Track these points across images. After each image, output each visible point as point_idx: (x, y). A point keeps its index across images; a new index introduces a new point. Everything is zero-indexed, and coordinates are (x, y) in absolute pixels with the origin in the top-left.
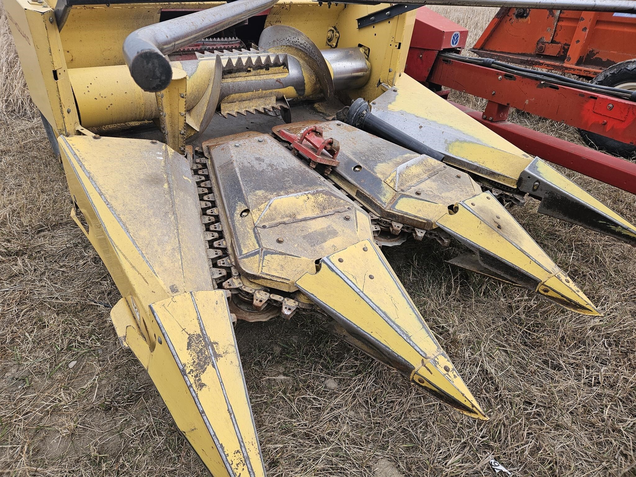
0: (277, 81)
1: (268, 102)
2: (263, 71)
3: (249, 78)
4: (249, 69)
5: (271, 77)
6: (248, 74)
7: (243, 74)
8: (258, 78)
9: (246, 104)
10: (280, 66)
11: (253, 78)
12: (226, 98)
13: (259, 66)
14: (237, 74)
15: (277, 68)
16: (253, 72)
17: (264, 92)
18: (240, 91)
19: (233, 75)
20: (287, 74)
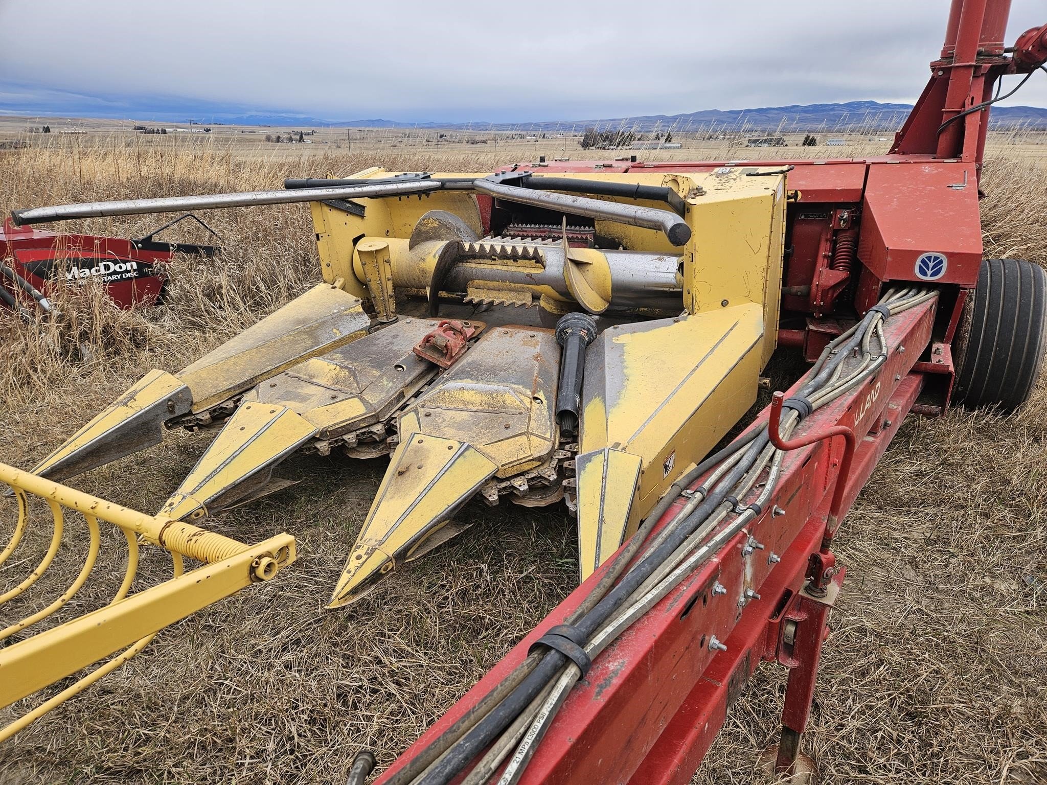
0: (527, 275)
1: (521, 297)
2: (510, 262)
3: (494, 267)
4: (493, 257)
5: (521, 269)
6: (493, 262)
7: (489, 261)
8: (505, 268)
9: (495, 293)
10: (530, 259)
11: (500, 267)
12: (470, 282)
13: (504, 256)
14: (482, 261)
15: (527, 261)
16: (499, 261)
17: (513, 285)
18: (483, 278)
19: (477, 260)
20: (543, 270)
